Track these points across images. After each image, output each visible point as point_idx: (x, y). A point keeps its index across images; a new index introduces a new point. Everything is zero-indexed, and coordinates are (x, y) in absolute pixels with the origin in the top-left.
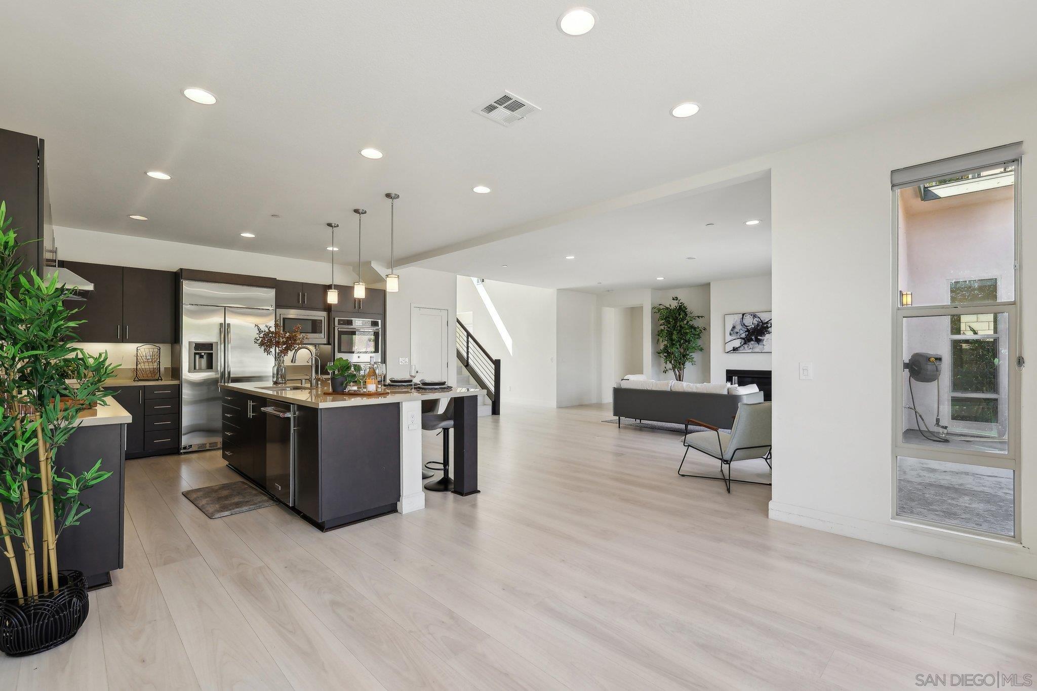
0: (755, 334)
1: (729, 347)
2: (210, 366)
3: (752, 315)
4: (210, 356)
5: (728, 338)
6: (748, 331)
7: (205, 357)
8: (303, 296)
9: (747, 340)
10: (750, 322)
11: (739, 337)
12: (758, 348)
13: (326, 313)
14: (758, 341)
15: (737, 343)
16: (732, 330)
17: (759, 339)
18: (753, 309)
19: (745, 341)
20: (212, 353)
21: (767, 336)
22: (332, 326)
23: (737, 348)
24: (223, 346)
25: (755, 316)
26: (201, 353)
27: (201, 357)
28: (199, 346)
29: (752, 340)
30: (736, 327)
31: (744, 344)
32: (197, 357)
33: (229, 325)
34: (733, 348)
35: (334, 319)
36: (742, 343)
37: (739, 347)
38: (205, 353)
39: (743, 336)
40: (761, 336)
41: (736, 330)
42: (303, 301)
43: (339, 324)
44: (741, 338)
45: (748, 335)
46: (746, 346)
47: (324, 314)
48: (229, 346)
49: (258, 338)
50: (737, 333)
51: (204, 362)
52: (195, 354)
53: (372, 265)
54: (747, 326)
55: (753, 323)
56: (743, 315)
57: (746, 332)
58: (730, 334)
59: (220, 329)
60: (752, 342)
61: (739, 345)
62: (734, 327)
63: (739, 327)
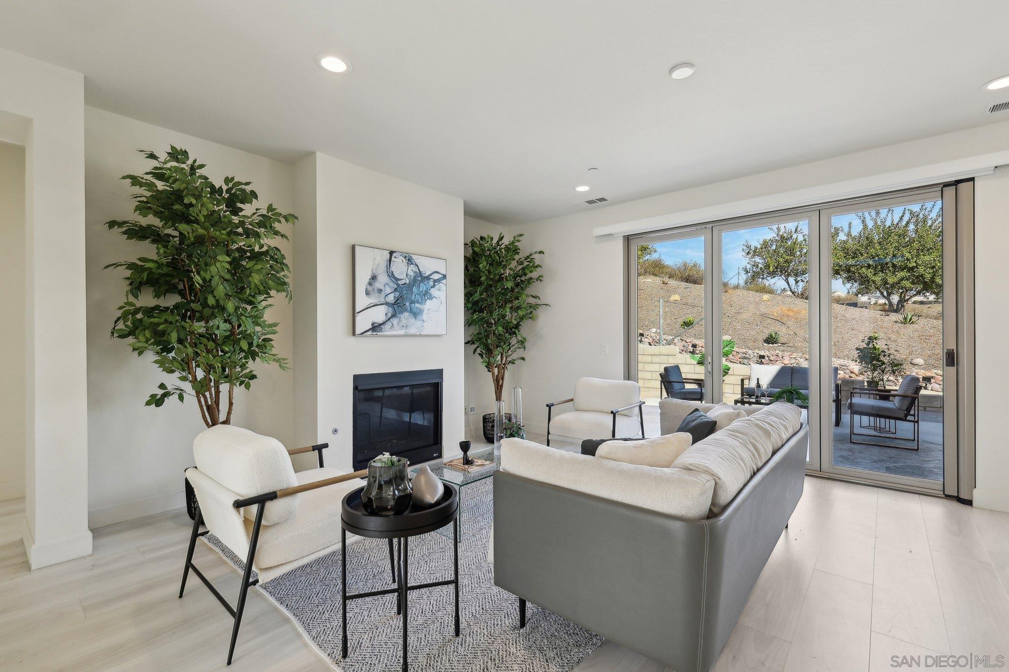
1: (365, 322)
3: (405, 257)
5: (362, 302)
6: (398, 288)
9: (397, 308)
10: (402, 271)
11: (383, 301)
12: (414, 326)
14: (415, 312)
15: (379, 314)
16: (370, 284)
17: (416, 309)
18: (407, 246)
19: (394, 310)
21: (429, 304)
23: (380, 325)
25: (410, 261)
29: (404, 309)
30: (378, 277)
31: (392, 316)
34: (373, 324)
36: (389, 315)
37: (384, 323)
39: (391, 299)
40: (419, 303)
41: (378, 285)
44: (387, 304)
45: (398, 298)
46: (395, 321)
50: (380, 291)
54: (396, 279)
55: (407, 276)
56: (391, 253)
57: (395, 290)
58: (367, 293)
60: (406, 314)
61: (384, 318)
62: (374, 278)
63: (383, 279)
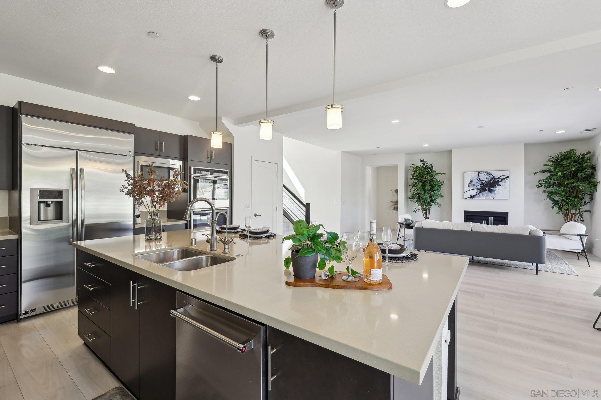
0: (489, 186)
1: (468, 195)
2: (59, 216)
3: (486, 173)
4: (59, 206)
5: (467, 188)
6: (483, 184)
7: (52, 206)
8: (161, 144)
9: (482, 190)
10: (484, 178)
11: (475, 188)
12: (490, 196)
13: (181, 162)
14: (491, 191)
15: (474, 192)
16: (470, 183)
17: (491, 190)
18: (487, 169)
19: (480, 191)
20: (62, 202)
21: (498, 188)
22: (188, 174)
23: (474, 196)
24: (75, 192)
25: (488, 174)
26: (47, 202)
27: (48, 206)
28: (44, 194)
29: (486, 190)
30: (473, 181)
31: (479, 193)
32: (42, 205)
33: (82, 170)
34: (471, 196)
35: (190, 168)
37: (475, 195)
38: (52, 202)
39: (479, 187)
40: (493, 188)
41: (473, 183)
42: (161, 150)
43: (195, 172)
44: (477, 189)
45: (482, 187)
46: (481, 194)
47: (180, 163)
48: (83, 192)
49: (127, 186)
50: (474, 185)
51: (51, 212)
52: (39, 203)
53: (222, 121)
54: (482, 181)
55: (487, 179)
56: (479, 172)
57: (481, 184)
58: (468, 186)
59: (72, 175)
60: (486, 192)
61: (476, 194)
62: (471, 181)
63: (475, 181)
